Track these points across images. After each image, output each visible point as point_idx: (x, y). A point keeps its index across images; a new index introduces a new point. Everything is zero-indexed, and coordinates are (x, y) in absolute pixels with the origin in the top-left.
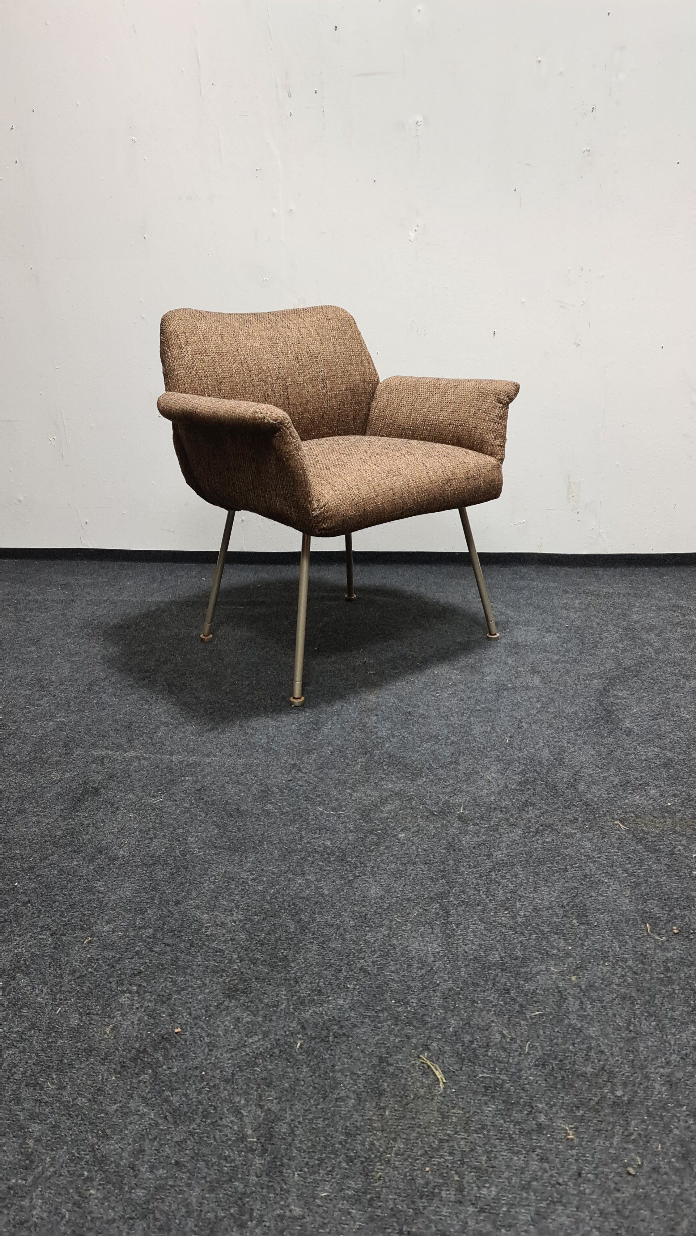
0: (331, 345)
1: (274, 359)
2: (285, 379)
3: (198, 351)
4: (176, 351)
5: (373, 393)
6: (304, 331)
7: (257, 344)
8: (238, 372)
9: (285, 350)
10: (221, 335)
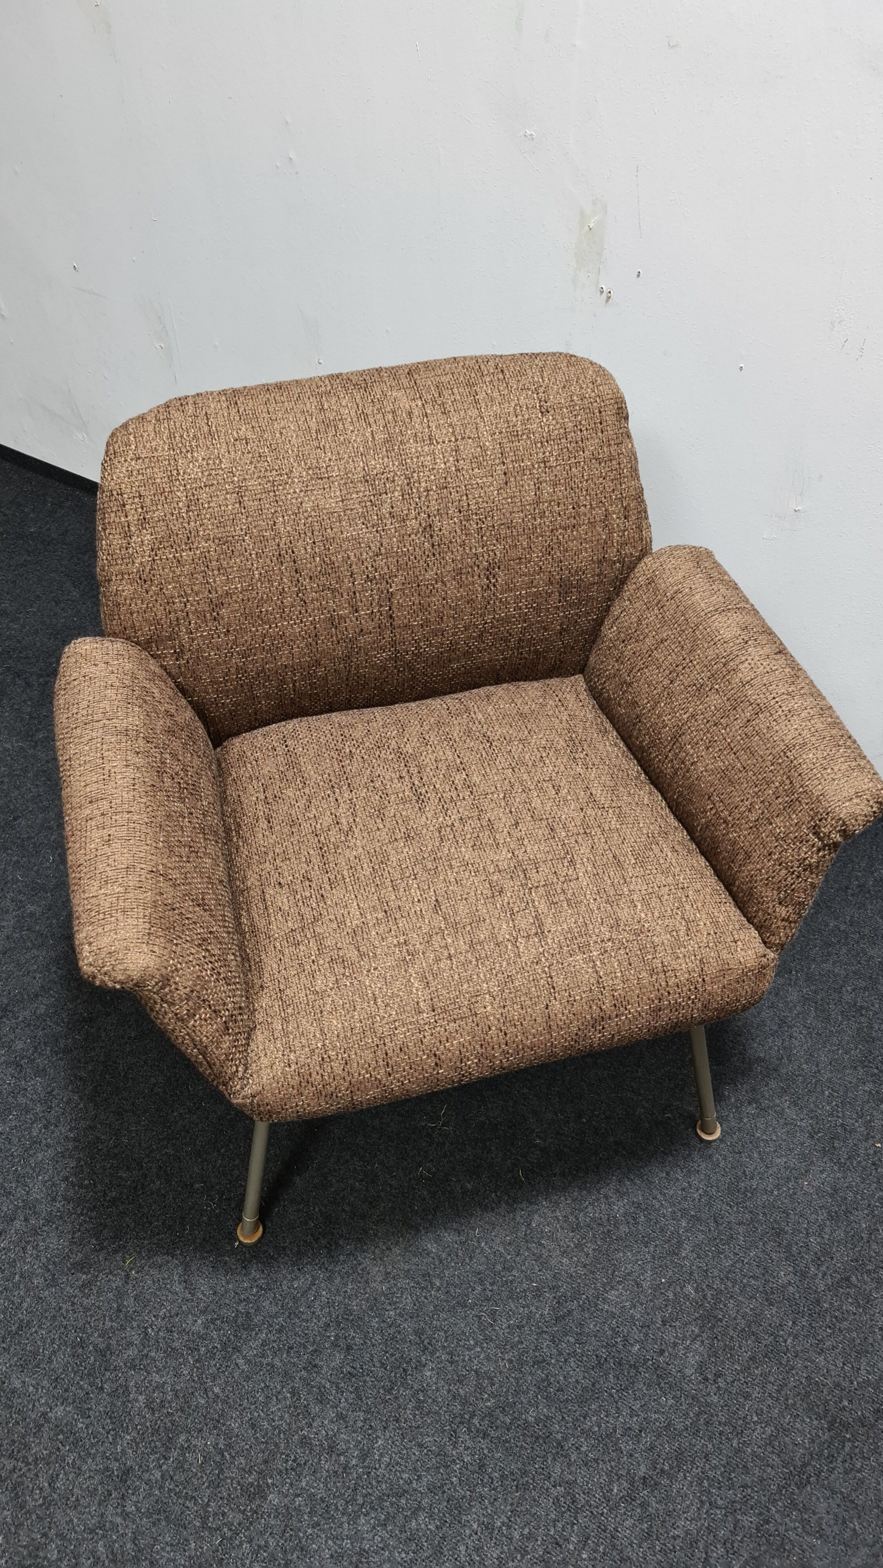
0: (529, 485)
1: (367, 535)
2: (387, 580)
3: (168, 540)
4: (117, 541)
5: (623, 582)
6: (469, 449)
7: (332, 504)
8: (267, 577)
9: (401, 508)
10: (240, 493)
